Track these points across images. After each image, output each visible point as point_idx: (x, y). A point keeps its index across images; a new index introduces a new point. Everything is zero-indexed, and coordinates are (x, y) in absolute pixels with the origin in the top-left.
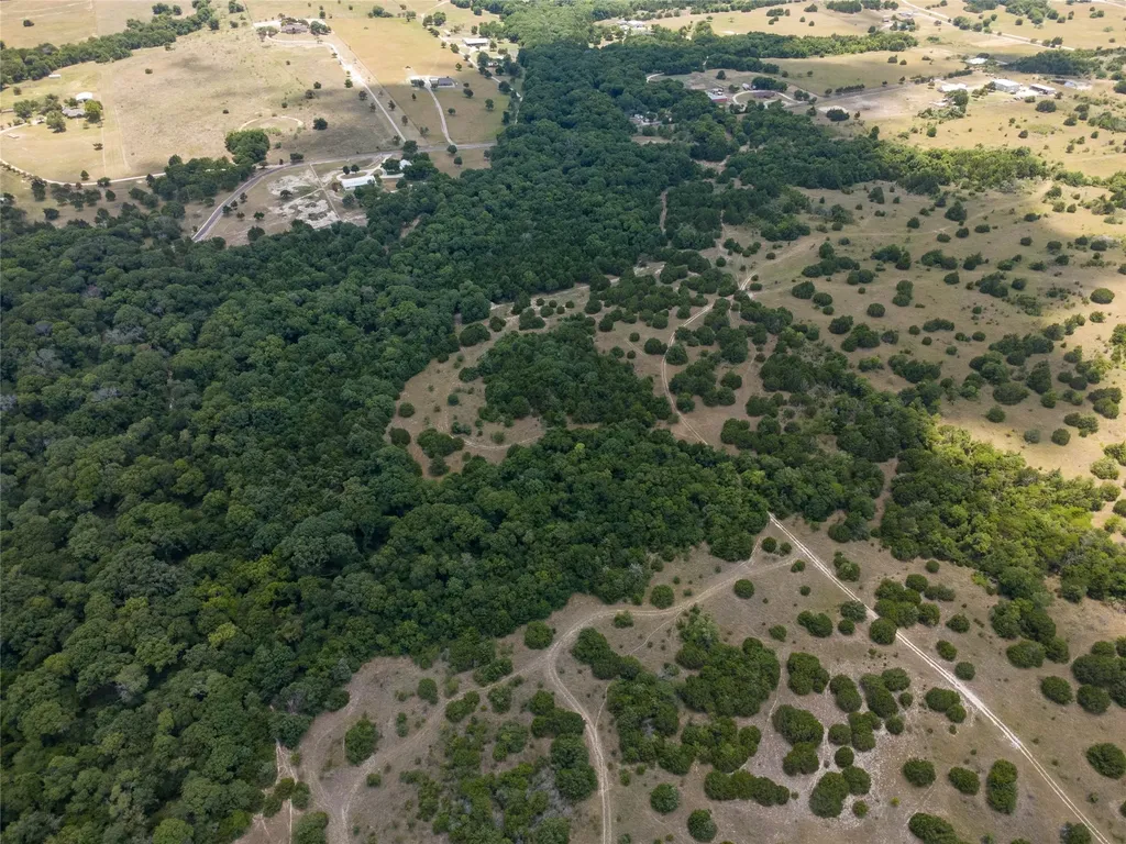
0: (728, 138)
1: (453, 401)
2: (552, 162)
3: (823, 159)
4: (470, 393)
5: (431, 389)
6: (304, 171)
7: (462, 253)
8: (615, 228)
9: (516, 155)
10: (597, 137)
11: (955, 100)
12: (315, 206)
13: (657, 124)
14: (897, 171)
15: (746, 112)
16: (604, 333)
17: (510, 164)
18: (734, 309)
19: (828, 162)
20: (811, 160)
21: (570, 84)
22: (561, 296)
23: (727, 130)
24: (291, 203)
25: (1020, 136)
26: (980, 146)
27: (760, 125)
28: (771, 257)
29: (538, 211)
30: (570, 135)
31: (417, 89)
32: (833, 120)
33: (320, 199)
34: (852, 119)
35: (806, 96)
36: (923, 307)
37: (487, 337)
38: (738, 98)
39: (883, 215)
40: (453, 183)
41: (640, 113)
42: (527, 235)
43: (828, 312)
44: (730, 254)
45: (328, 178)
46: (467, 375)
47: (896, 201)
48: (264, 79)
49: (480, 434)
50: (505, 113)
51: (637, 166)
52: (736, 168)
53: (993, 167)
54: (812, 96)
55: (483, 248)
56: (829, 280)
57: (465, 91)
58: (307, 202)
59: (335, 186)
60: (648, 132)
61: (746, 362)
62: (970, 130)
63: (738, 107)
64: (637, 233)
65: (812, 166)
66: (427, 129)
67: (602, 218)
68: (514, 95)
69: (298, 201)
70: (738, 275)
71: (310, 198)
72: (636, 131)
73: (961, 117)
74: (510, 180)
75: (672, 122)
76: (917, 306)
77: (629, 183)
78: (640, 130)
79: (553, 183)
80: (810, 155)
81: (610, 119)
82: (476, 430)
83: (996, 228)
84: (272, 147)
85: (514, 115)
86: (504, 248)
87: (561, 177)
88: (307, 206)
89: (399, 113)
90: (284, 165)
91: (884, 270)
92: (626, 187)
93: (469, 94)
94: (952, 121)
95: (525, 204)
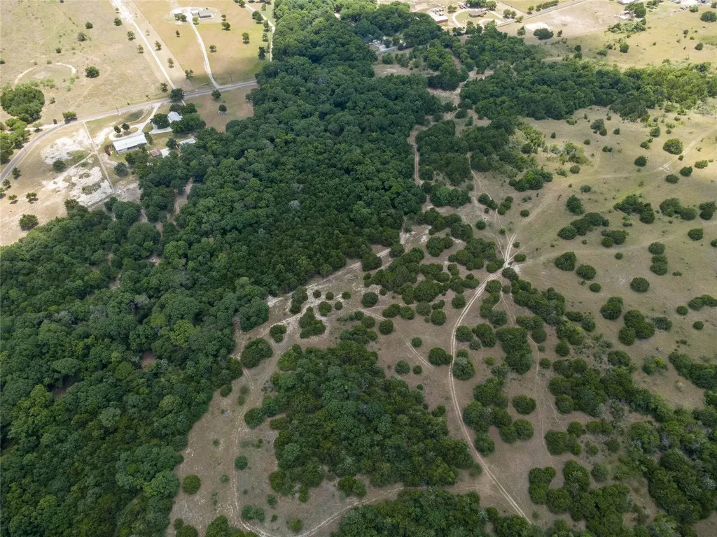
0: (458, 66)
1: (241, 464)
2: (308, 107)
3: (545, 87)
4: (258, 446)
5: (216, 443)
6: (77, 130)
7: (235, 234)
8: (377, 189)
9: (275, 100)
10: (345, 73)
11: (635, 12)
12: (88, 176)
13: (393, 50)
14: (609, 97)
15: (467, 33)
16: (385, 336)
17: (271, 111)
18: (506, 291)
19: (550, 91)
20: (535, 88)
21: (314, 12)
22: (336, 279)
23: (455, 55)
24: (65, 174)
25: (696, 48)
26: (667, 61)
27: (483, 50)
28: (525, 214)
29: (302, 170)
30: (321, 72)
31: (180, 23)
32: (540, 39)
33: (93, 166)
34: (555, 37)
35: (514, 15)
36: (680, 275)
37: (268, 353)
38: (457, 18)
39: (610, 150)
40: (221, 139)
41: (377, 38)
42: (295, 203)
43: (595, 289)
44: (486, 212)
45: (100, 138)
46: (253, 419)
47: (617, 132)
48: (39, 20)
49: (274, 518)
50: (261, 48)
51: (386, 106)
52: (470, 98)
53: (688, 88)
54: (519, 14)
55: (254, 225)
56: (584, 243)
57: (223, 24)
58: (82, 171)
59: (108, 148)
60: (387, 61)
61: (532, 369)
62: (654, 44)
63: (460, 29)
64: (398, 194)
65: (537, 96)
66: (191, 71)
67: (363, 177)
68: (266, 25)
69: (71, 171)
70: (499, 240)
71: (84, 165)
72: (376, 59)
73: (643, 30)
74: (272, 133)
75: (406, 48)
76: (675, 274)
77: (382, 128)
78: (380, 58)
79: (313, 133)
80: (533, 83)
81: (353, 50)
82: (270, 512)
83: (711, 161)
84: (47, 102)
85: (269, 47)
86: (276, 221)
87: (318, 125)
88: (81, 177)
89: (166, 52)
90: (59, 124)
91: (631, 225)
92: (379, 133)
93: (227, 27)
94: (637, 34)
95: (290, 161)
